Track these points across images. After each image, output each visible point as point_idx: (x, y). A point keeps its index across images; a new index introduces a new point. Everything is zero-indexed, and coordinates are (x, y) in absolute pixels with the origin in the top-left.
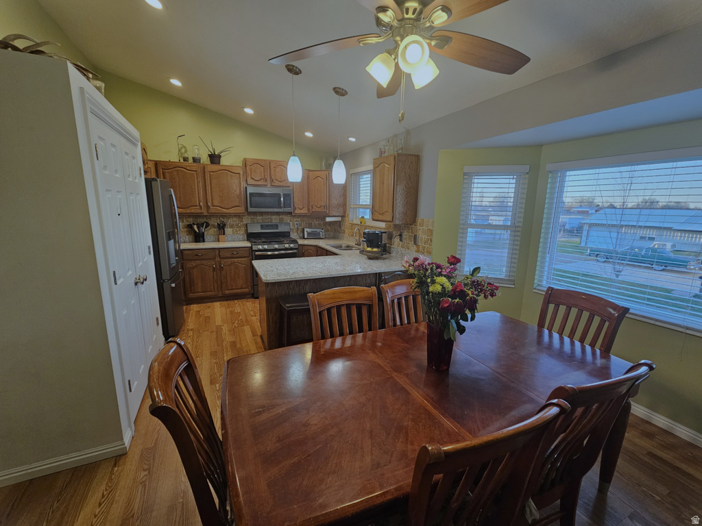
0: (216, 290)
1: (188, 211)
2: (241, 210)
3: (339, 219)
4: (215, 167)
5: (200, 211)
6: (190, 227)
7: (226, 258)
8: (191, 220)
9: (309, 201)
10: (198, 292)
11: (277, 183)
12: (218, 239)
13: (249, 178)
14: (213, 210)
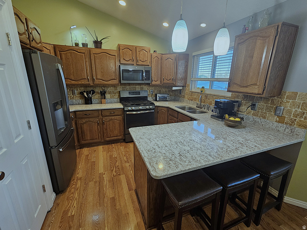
0: (100, 138)
1: (80, 83)
2: (116, 82)
3: (181, 88)
4: (98, 51)
5: (88, 83)
6: (82, 93)
7: (106, 116)
8: (82, 89)
9: (161, 76)
10: (88, 140)
11: (141, 63)
12: (101, 101)
13: (122, 58)
14: (97, 82)
